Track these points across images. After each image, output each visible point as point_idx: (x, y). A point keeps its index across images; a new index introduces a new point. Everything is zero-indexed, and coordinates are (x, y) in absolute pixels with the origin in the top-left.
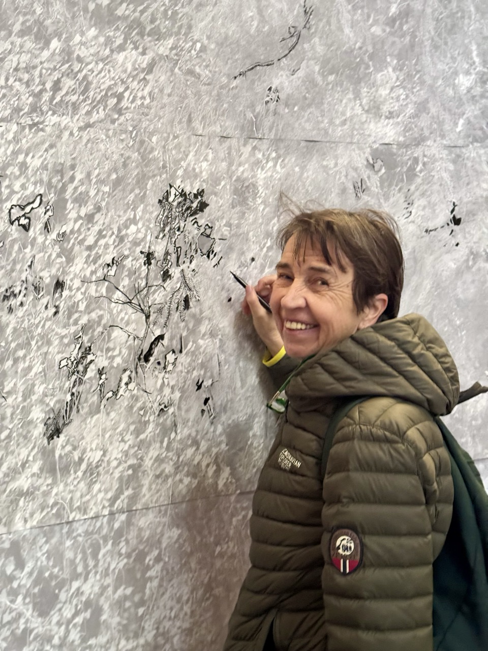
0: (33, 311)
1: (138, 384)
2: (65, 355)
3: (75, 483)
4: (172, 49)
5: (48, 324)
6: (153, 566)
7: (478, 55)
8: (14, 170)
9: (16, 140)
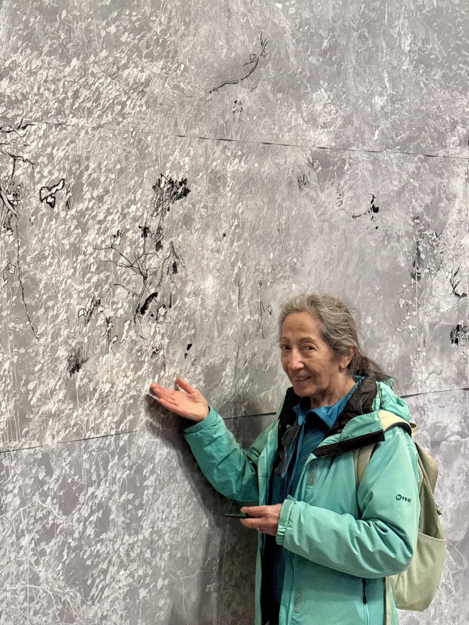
0: (58, 270)
1: (136, 332)
2: (82, 306)
3: (90, 408)
4: (162, 69)
5: (69, 281)
6: (149, 477)
7: (388, 81)
8: (43, 159)
9: (45, 136)
